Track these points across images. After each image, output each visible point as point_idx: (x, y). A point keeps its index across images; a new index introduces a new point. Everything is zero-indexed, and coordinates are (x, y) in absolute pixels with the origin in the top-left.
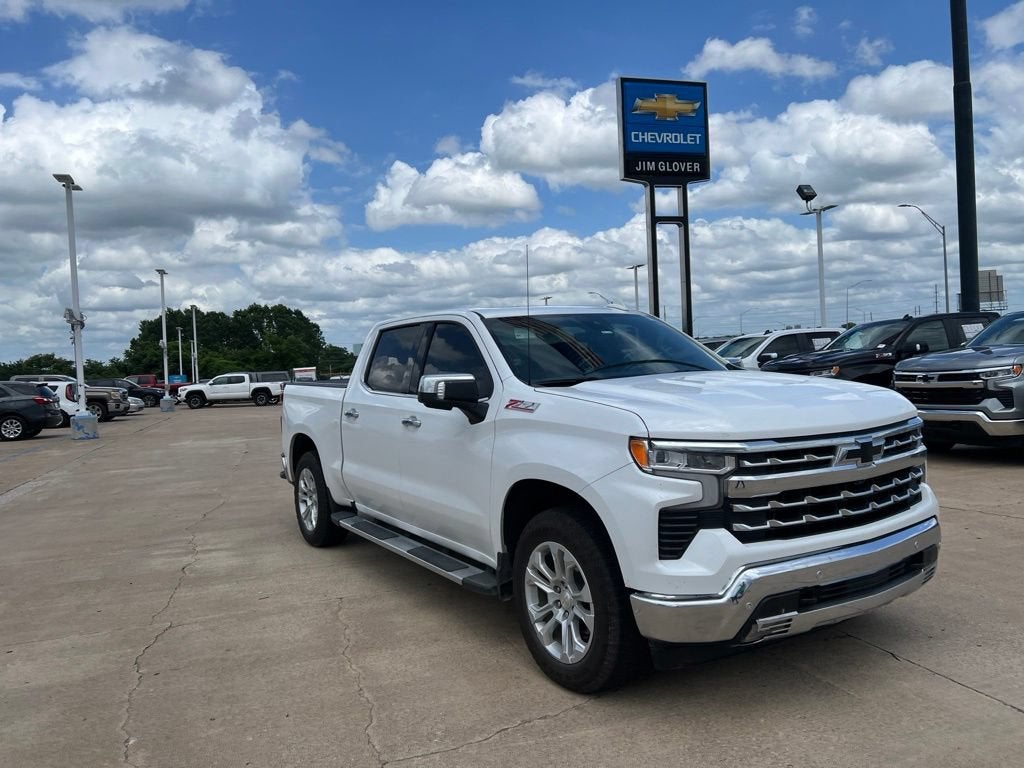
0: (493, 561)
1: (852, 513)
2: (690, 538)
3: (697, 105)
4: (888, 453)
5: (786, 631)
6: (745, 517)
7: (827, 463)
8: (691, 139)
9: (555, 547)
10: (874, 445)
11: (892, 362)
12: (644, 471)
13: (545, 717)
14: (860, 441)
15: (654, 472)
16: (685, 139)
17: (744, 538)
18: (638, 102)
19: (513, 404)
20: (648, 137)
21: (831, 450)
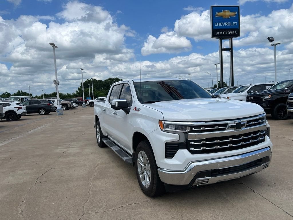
1: (233, 145)
2: (176, 152)
3: (236, 13)
4: (247, 126)
5: (207, 183)
6: (193, 146)
7: (224, 129)
8: (234, 24)
9: (143, 152)
10: (241, 123)
11: (289, 93)
12: (162, 131)
13: (136, 204)
14: (236, 122)
15: (165, 131)
16: (232, 24)
17: (193, 152)
18: (217, 13)
19: (135, 109)
20: (220, 24)
21: (226, 125)
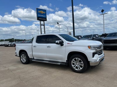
0: (65, 62)
2: (94, 55)
3: (45, 12)
9: (77, 58)
12: (90, 49)
17: (99, 55)
18: (39, 11)
19: (68, 44)
